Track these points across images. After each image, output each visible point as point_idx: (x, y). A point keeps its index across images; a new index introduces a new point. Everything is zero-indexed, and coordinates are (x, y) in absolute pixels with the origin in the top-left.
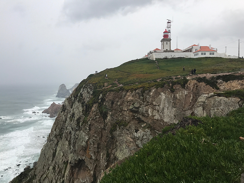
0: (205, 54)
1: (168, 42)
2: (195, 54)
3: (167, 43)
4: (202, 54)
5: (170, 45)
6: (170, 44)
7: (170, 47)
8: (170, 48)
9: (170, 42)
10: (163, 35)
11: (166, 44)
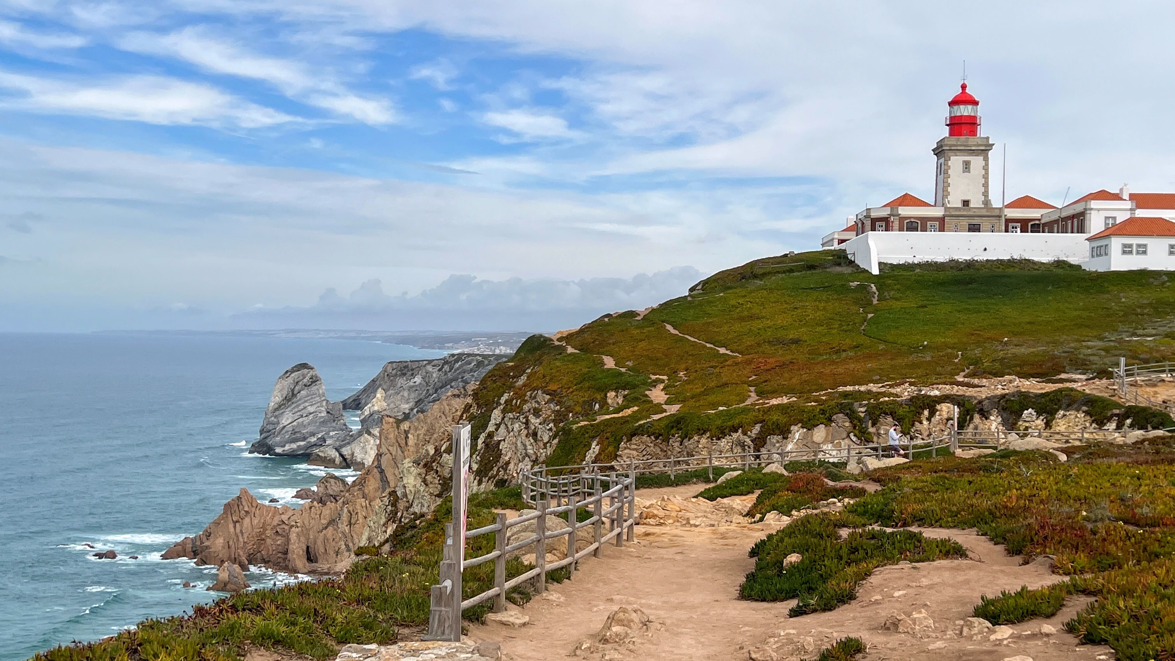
0: (1143, 250)
1: (977, 162)
2: (1096, 244)
3: (967, 166)
4: (1127, 250)
5: (986, 177)
6: (986, 168)
7: (986, 185)
8: (986, 194)
9: (986, 159)
10: (948, 115)
11: (961, 167)
